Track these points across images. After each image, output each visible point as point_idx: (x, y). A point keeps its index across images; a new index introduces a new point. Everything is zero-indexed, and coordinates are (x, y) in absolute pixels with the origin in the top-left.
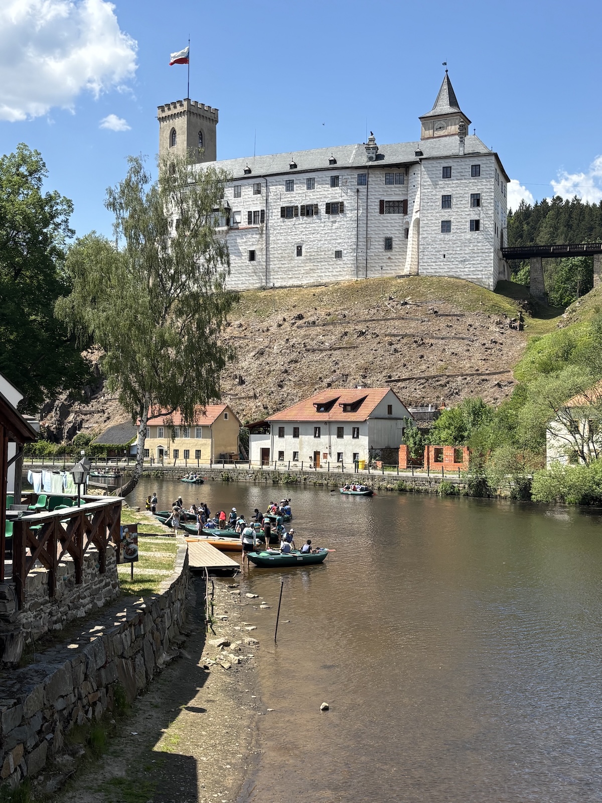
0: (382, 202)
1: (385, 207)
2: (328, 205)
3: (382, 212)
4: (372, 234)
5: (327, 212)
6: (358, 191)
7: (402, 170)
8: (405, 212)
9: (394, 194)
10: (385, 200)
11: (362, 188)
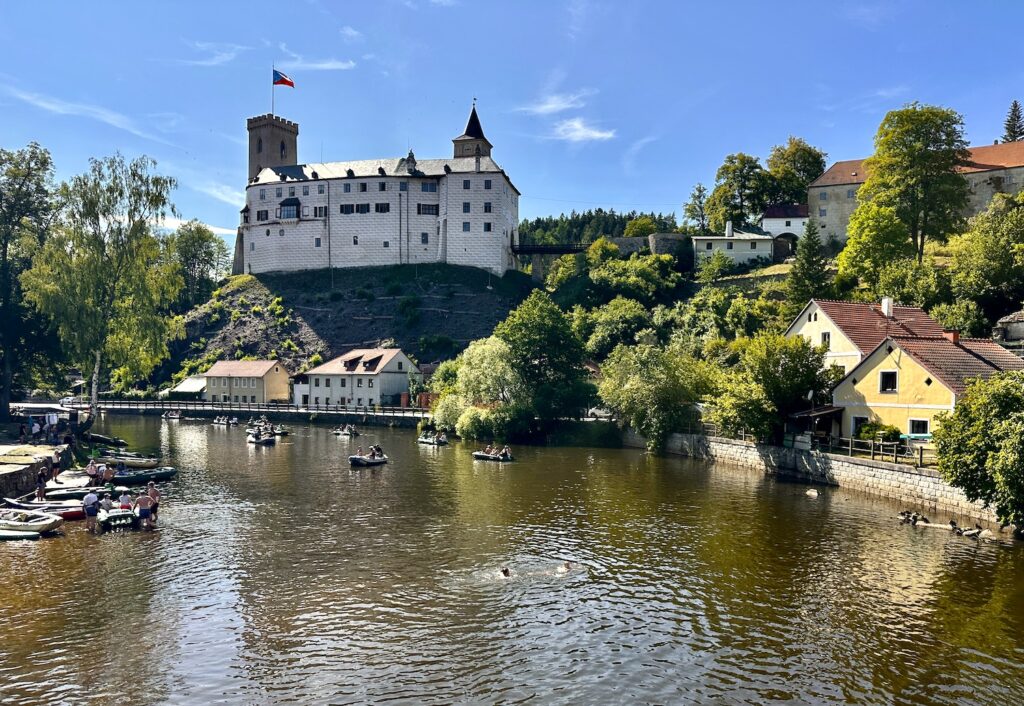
0: (419, 205)
1: (423, 209)
2: (377, 205)
3: (419, 213)
4: (412, 231)
5: (377, 210)
6: (400, 195)
7: (435, 181)
8: (437, 214)
9: (428, 199)
10: (422, 203)
11: (404, 193)
